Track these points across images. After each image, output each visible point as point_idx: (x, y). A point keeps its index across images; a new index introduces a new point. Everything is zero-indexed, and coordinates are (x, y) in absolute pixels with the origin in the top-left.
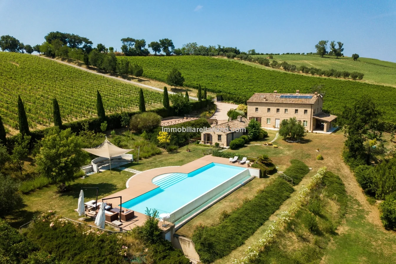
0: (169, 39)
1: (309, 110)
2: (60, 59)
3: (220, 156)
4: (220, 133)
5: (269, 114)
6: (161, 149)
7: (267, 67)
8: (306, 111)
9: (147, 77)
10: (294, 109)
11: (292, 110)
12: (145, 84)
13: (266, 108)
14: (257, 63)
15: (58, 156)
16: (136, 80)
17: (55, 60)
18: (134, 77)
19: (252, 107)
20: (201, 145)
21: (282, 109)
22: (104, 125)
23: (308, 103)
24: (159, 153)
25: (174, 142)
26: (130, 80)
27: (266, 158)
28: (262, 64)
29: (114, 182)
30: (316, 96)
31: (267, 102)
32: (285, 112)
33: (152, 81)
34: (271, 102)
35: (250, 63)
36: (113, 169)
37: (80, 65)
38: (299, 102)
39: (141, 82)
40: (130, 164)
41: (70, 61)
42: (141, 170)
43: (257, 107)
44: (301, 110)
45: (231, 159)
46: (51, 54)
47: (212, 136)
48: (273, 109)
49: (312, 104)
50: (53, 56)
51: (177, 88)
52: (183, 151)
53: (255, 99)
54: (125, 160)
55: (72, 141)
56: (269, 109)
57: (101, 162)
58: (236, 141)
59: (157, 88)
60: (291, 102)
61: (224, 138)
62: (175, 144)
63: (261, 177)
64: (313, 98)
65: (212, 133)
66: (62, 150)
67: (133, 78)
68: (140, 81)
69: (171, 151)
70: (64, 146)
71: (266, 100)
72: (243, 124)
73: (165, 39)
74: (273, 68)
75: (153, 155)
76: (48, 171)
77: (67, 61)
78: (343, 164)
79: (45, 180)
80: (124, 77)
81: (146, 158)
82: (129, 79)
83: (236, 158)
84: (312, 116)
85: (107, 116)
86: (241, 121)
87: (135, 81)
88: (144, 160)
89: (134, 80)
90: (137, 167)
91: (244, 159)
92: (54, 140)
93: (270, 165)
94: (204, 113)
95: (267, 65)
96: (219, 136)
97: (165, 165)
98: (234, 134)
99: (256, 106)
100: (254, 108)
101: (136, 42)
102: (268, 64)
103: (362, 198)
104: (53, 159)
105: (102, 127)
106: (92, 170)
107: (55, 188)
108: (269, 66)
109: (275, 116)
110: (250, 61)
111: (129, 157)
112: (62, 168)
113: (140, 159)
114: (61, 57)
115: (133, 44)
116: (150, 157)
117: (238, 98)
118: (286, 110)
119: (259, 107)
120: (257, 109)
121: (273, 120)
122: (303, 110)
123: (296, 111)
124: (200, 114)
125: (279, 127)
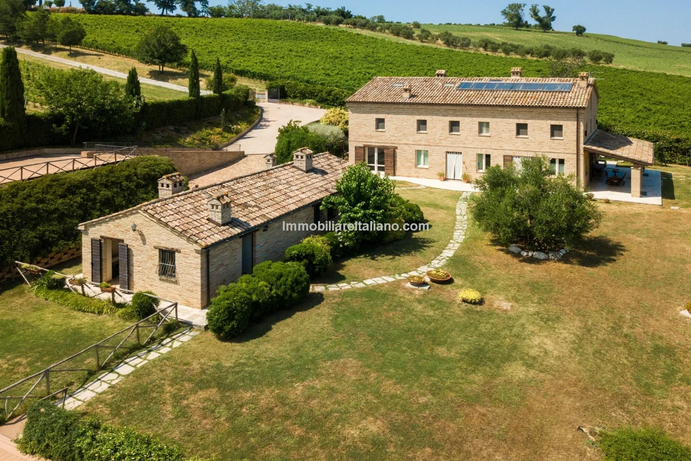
1: (569, 127)
4: (170, 241)
5: (421, 137)
7: (409, 41)
8: (556, 130)
9: (97, 47)
10: (512, 123)
11: (504, 126)
12: (83, 62)
13: (411, 120)
14: (387, 34)
16: (65, 52)
18: (58, 46)
19: (364, 115)
21: (468, 124)
23: (561, 103)
26: (49, 53)
28: (398, 34)
30: (583, 84)
31: (414, 100)
32: (480, 131)
34: (430, 101)
38: (529, 102)
43: (381, 116)
44: (539, 128)
48: (438, 123)
49: (578, 108)
51: (166, 69)
53: (375, 92)
56: (422, 124)
59: (114, 70)
60: (500, 101)
61: (189, 269)
64: (575, 89)
67: (57, 50)
68: (74, 55)
71: (412, 96)
72: (316, 179)
74: (422, 42)
80: (36, 48)
82: (47, 51)
84: (582, 146)
86: (311, 170)
87: (60, 56)
89: (60, 53)
94: (204, 133)
95: (409, 36)
98: (260, 238)
99: (377, 113)
100: (371, 118)
102: (412, 36)
108: (414, 39)
109: (444, 143)
110: (372, 30)
118: (482, 125)
119: (388, 118)
120: (380, 122)
121: (436, 156)
122: (546, 124)
123: (521, 128)
124: (188, 134)
125: (459, 176)
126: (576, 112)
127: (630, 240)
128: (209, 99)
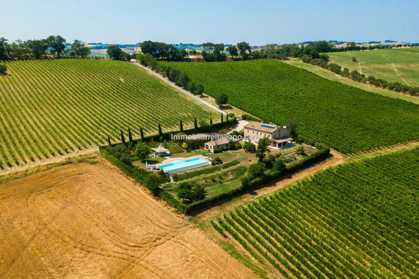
0: (247, 43)
2: (151, 68)
3: (204, 156)
4: (211, 145)
6: (184, 150)
8: (269, 136)
9: (207, 93)
10: (264, 134)
12: (204, 100)
13: (252, 132)
15: (141, 151)
17: (146, 68)
18: (198, 93)
19: (246, 130)
20: (204, 150)
22: (161, 138)
24: (182, 152)
25: (190, 147)
27: (218, 158)
29: (159, 161)
31: (253, 128)
32: (261, 135)
33: (209, 98)
34: (256, 129)
36: (161, 157)
37: (164, 76)
38: (267, 131)
39: (202, 98)
40: (168, 155)
41: (157, 72)
42: (171, 158)
44: (267, 135)
45: (206, 157)
46: (144, 63)
48: (256, 132)
50: (146, 65)
52: (193, 152)
53: (249, 125)
54: (167, 154)
55: (145, 147)
56: (254, 133)
57: (157, 153)
58: (217, 150)
60: (263, 130)
61: (213, 147)
62: (191, 148)
63: (212, 165)
64: (275, 129)
65: (208, 145)
66: (142, 149)
69: (188, 151)
70: (143, 148)
73: (243, 43)
74: (342, 76)
75: (180, 152)
76: (138, 155)
77: (155, 71)
79: (138, 158)
80: (192, 93)
81: (176, 153)
82: (195, 94)
83: (208, 157)
84: (272, 139)
85: (163, 134)
88: (175, 154)
89: (198, 96)
90: (170, 157)
91: (210, 158)
92: (140, 146)
93: (220, 161)
96: (211, 147)
97: (180, 157)
98: (220, 146)
101: (215, 47)
102: (339, 72)
104: (139, 152)
105: (160, 139)
106: (153, 156)
107: (140, 161)
111: (168, 153)
112: (142, 155)
113: (173, 154)
114: (151, 67)
115: (213, 48)
116: (178, 153)
119: (249, 131)
124: (220, 130)
126: (271, 133)
128: (225, 122)
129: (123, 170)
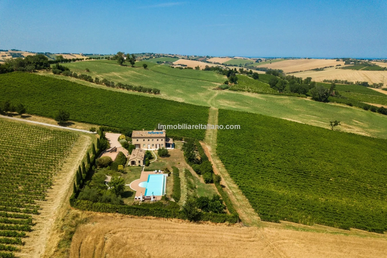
3: (148, 171)
4: (139, 160)
5: (144, 142)
7: (92, 83)
8: (162, 140)
11: (155, 140)
12: (30, 120)
13: (142, 140)
14: (82, 80)
16: (18, 116)
18: (15, 113)
19: (134, 139)
21: (151, 140)
23: (162, 136)
26: (12, 116)
27: (167, 169)
28: (87, 80)
30: (164, 132)
31: (142, 136)
33: (33, 117)
34: (144, 136)
35: (76, 79)
38: (157, 136)
39: (25, 118)
44: (160, 140)
45: (154, 172)
47: (135, 162)
48: (146, 140)
51: (62, 122)
53: (134, 135)
56: (144, 140)
60: (154, 136)
61: (141, 162)
63: (168, 176)
67: (15, 115)
68: (23, 117)
78: (187, 164)
80: (4, 114)
82: (10, 115)
83: (156, 171)
84: (165, 142)
87: (18, 118)
91: (160, 171)
93: (169, 171)
95: (91, 81)
100: (136, 140)
103: (197, 176)
109: (147, 143)
110: (75, 78)
117: (114, 129)
118: (153, 140)
119: (139, 139)
120: (137, 140)
121: (146, 145)
122: (161, 139)
123: (158, 140)
125: (150, 148)
126: (164, 137)
127: (171, 154)
129: (129, 213)
